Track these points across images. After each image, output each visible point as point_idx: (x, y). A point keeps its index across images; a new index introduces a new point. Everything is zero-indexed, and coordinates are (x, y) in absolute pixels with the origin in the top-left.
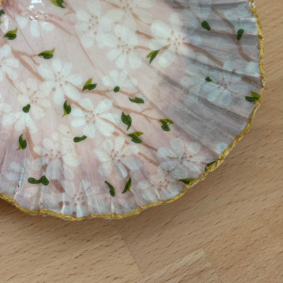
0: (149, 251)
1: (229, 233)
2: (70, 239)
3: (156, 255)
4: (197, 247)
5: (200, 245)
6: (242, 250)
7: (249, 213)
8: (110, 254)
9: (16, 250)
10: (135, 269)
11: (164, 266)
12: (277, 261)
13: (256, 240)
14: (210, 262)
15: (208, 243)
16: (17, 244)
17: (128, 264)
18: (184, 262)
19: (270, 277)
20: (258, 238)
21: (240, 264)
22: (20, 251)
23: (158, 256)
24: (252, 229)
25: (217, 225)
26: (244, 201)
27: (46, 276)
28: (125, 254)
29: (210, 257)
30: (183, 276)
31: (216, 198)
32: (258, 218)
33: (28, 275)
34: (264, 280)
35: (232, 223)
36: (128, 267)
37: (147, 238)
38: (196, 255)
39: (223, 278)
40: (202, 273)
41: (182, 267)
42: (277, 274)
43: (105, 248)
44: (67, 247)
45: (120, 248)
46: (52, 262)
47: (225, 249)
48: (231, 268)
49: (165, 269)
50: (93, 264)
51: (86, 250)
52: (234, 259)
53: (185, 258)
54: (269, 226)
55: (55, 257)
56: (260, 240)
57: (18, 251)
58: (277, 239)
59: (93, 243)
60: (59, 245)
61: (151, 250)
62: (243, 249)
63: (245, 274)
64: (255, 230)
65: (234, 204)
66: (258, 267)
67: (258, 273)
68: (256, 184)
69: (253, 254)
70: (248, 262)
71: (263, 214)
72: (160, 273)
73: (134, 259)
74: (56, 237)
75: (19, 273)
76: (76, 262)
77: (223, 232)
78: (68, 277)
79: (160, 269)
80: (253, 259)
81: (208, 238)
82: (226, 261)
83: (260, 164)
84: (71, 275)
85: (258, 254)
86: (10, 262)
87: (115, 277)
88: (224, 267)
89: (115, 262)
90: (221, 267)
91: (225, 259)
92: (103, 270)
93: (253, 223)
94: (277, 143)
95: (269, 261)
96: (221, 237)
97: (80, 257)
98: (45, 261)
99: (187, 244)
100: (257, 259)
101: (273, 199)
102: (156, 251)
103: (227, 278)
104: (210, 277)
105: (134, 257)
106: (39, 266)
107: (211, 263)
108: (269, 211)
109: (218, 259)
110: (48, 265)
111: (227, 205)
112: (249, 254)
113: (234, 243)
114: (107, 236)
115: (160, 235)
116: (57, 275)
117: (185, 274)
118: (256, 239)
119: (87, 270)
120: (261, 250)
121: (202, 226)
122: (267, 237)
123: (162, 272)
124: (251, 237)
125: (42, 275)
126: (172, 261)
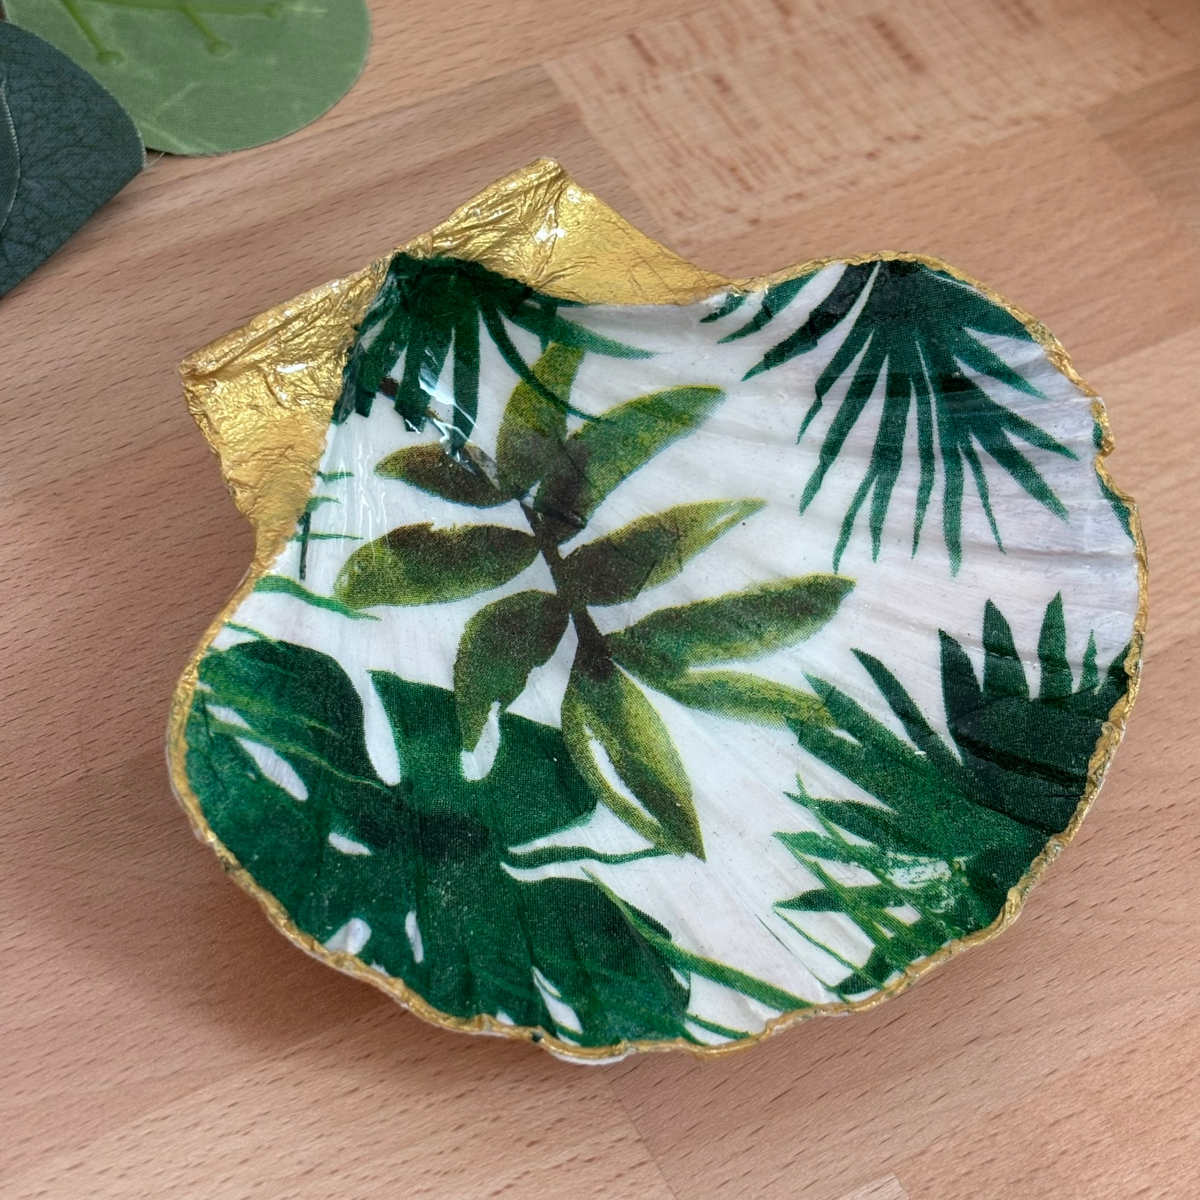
0: (727, 1179)
2: (475, 1136)
6: (1019, 1181)
20: (1069, 1146)
22: (317, 1169)
26: (1021, 1032)
32: (1066, 1085)
37: (716, 1139)
45: (633, 1168)
56: (1076, 1153)
59: (545, 1150)
62: (1023, 1179)
64: (1057, 1122)
65: (991, 1043)
68: (1056, 983)
71: (1082, 1075)
94: (1117, 862)
108: (1100, 1065)
118: (1064, 1148)
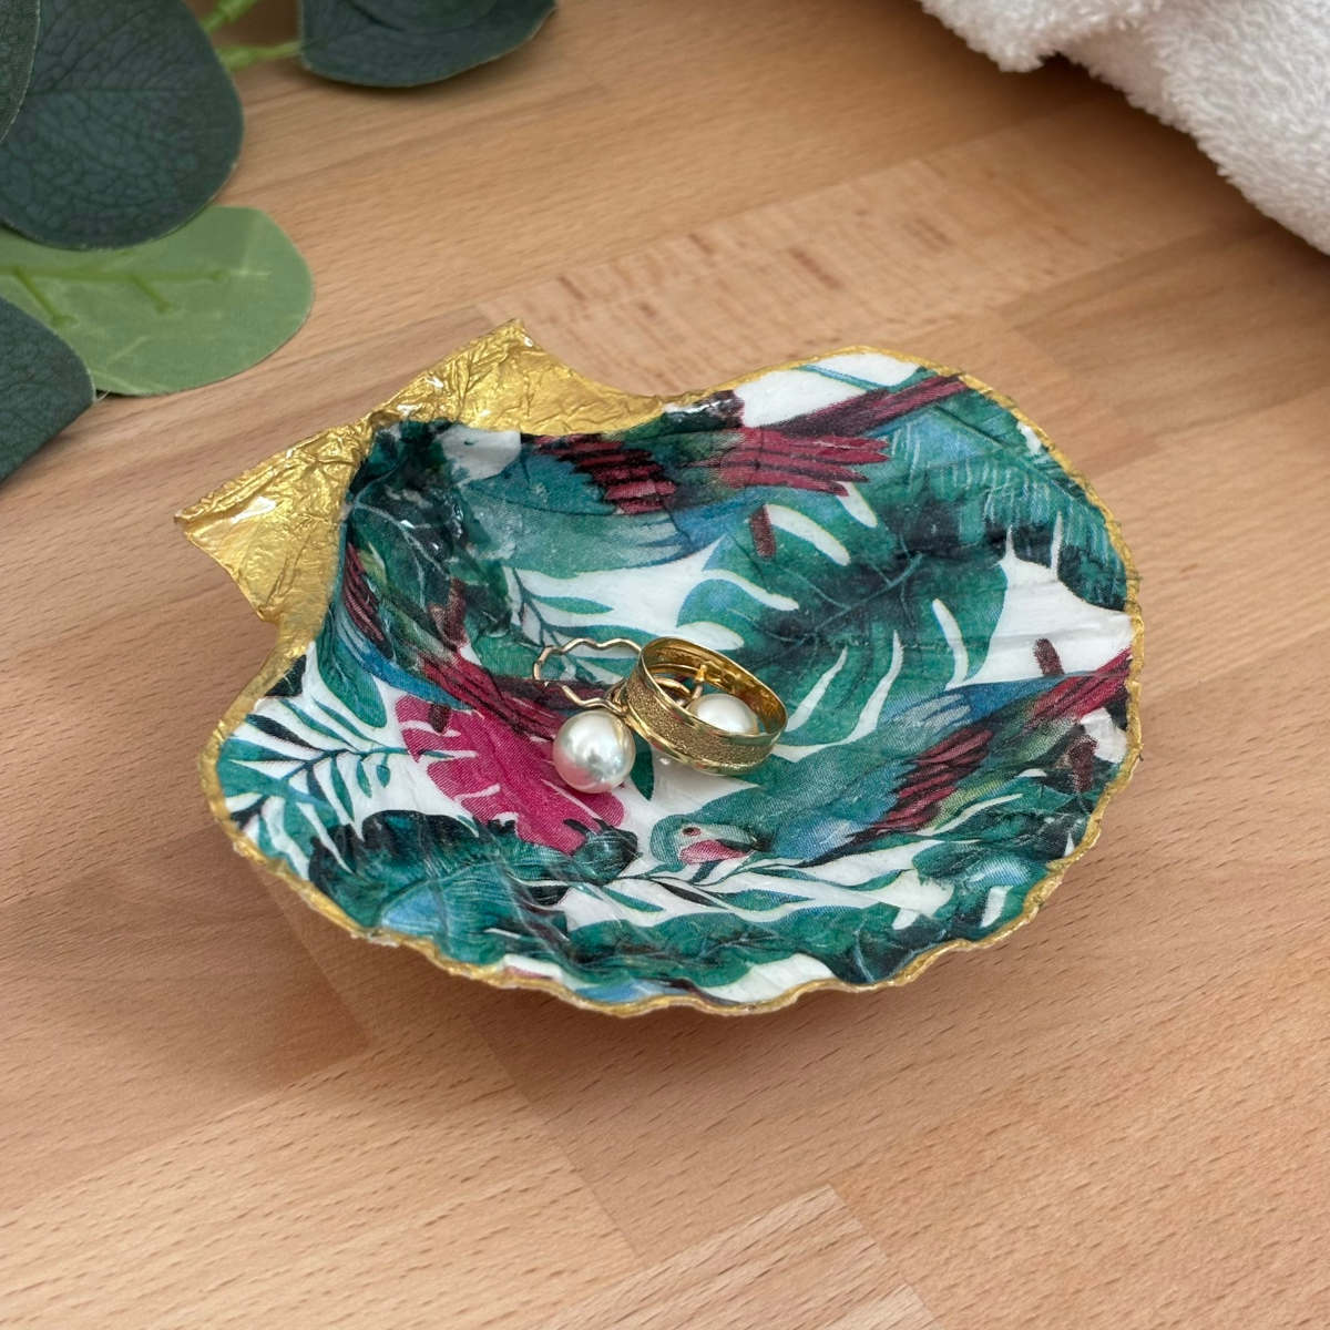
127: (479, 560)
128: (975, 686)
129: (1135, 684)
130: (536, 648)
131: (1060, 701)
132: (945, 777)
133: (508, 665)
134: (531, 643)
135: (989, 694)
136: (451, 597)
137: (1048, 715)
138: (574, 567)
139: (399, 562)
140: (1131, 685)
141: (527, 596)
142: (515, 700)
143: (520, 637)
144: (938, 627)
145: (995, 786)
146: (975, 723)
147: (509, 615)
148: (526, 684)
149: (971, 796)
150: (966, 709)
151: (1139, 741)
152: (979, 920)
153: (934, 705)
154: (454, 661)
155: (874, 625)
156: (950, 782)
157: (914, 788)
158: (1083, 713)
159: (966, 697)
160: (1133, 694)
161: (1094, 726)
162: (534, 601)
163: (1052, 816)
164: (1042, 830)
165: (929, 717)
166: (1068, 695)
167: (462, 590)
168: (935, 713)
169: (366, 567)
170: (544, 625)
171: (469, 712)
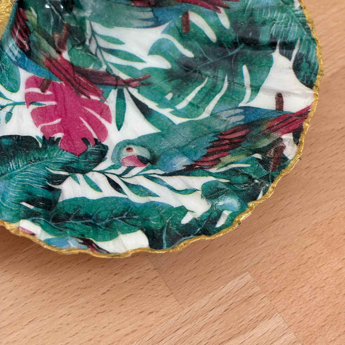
1: (277, 253)
3: (195, 283)
4: (242, 271)
5: (245, 269)
7: (298, 228)
8: (142, 287)
9: (33, 292)
10: (172, 301)
11: (205, 295)
12: (337, 279)
13: (310, 258)
14: (258, 286)
15: (254, 265)
16: (34, 284)
17: (163, 296)
18: (229, 289)
19: (330, 297)
21: (294, 285)
23: (198, 285)
24: (304, 246)
25: (263, 245)
27: (69, 316)
28: (160, 285)
29: (258, 281)
30: (228, 305)
31: (259, 216)
33: (49, 317)
34: (323, 301)
35: (280, 241)
36: (164, 299)
38: (242, 280)
39: (275, 302)
40: (251, 299)
41: (227, 294)
42: (338, 293)
43: (136, 280)
44: (91, 283)
46: (76, 301)
47: (275, 270)
48: (284, 291)
49: (206, 298)
50: (123, 299)
51: (114, 285)
52: (285, 280)
53: (229, 284)
54: (323, 240)
55: (79, 295)
57: (36, 292)
58: (334, 254)
60: (83, 281)
61: (189, 279)
63: (301, 296)
66: (315, 287)
67: (316, 294)
69: (308, 273)
70: (302, 282)
72: (201, 302)
73: (171, 290)
74: (79, 273)
75: (38, 316)
76: (103, 298)
77: (271, 252)
78: (95, 316)
79: (201, 298)
80: (308, 279)
81: (254, 260)
82: (276, 283)
83: (306, 176)
84: (98, 313)
85: (314, 273)
86: (27, 304)
87: (149, 312)
88: (276, 290)
89: (148, 295)
90: (272, 290)
91: (275, 281)
92: (135, 305)
93: (304, 240)
95: (328, 279)
96: (269, 258)
97: (108, 293)
98: (68, 301)
99: (230, 269)
100: (313, 279)
101: (325, 212)
102: (195, 278)
103: (280, 302)
104: (261, 302)
105: (170, 288)
106: (60, 306)
107: (260, 287)
109: (268, 282)
110: (72, 305)
111: (272, 222)
112: (303, 273)
113: (284, 263)
114: (137, 267)
115: (198, 261)
116: (82, 315)
117: (231, 302)
119: (117, 306)
120: (317, 268)
121: (246, 247)
122: (322, 253)
123: (204, 301)
124: (303, 255)
125: (66, 316)
126: (214, 288)
127: (77, 16)
128: (249, 107)
129: (307, 125)
130: (93, 56)
131: (277, 124)
132: (227, 147)
133: (81, 62)
134: (92, 54)
135: (253, 112)
136: (63, 31)
137: (272, 129)
138: (113, 24)
139: (44, 15)
140: (306, 125)
141: (93, 33)
142: (80, 78)
143: (88, 50)
144: (243, 77)
145: (243, 157)
146: (244, 124)
147: (85, 41)
148: (87, 71)
149: (233, 159)
150: (243, 117)
151: (301, 151)
152: (216, 223)
153: (232, 112)
154: (59, 58)
155: (220, 71)
156: (228, 150)
157: (214, 149)
158: (284, 133)
159: (245, 112)
160: (305, 130)
161: (286, 140)
162: (96, 36)
163: (258, 180)
164: (253, 184)
165: (229, 117)
166: (281, 123)
167: (69, 27)
168: (232, 116)
169: (28, 17)
170: (98, 47)
171: (59, 82)
